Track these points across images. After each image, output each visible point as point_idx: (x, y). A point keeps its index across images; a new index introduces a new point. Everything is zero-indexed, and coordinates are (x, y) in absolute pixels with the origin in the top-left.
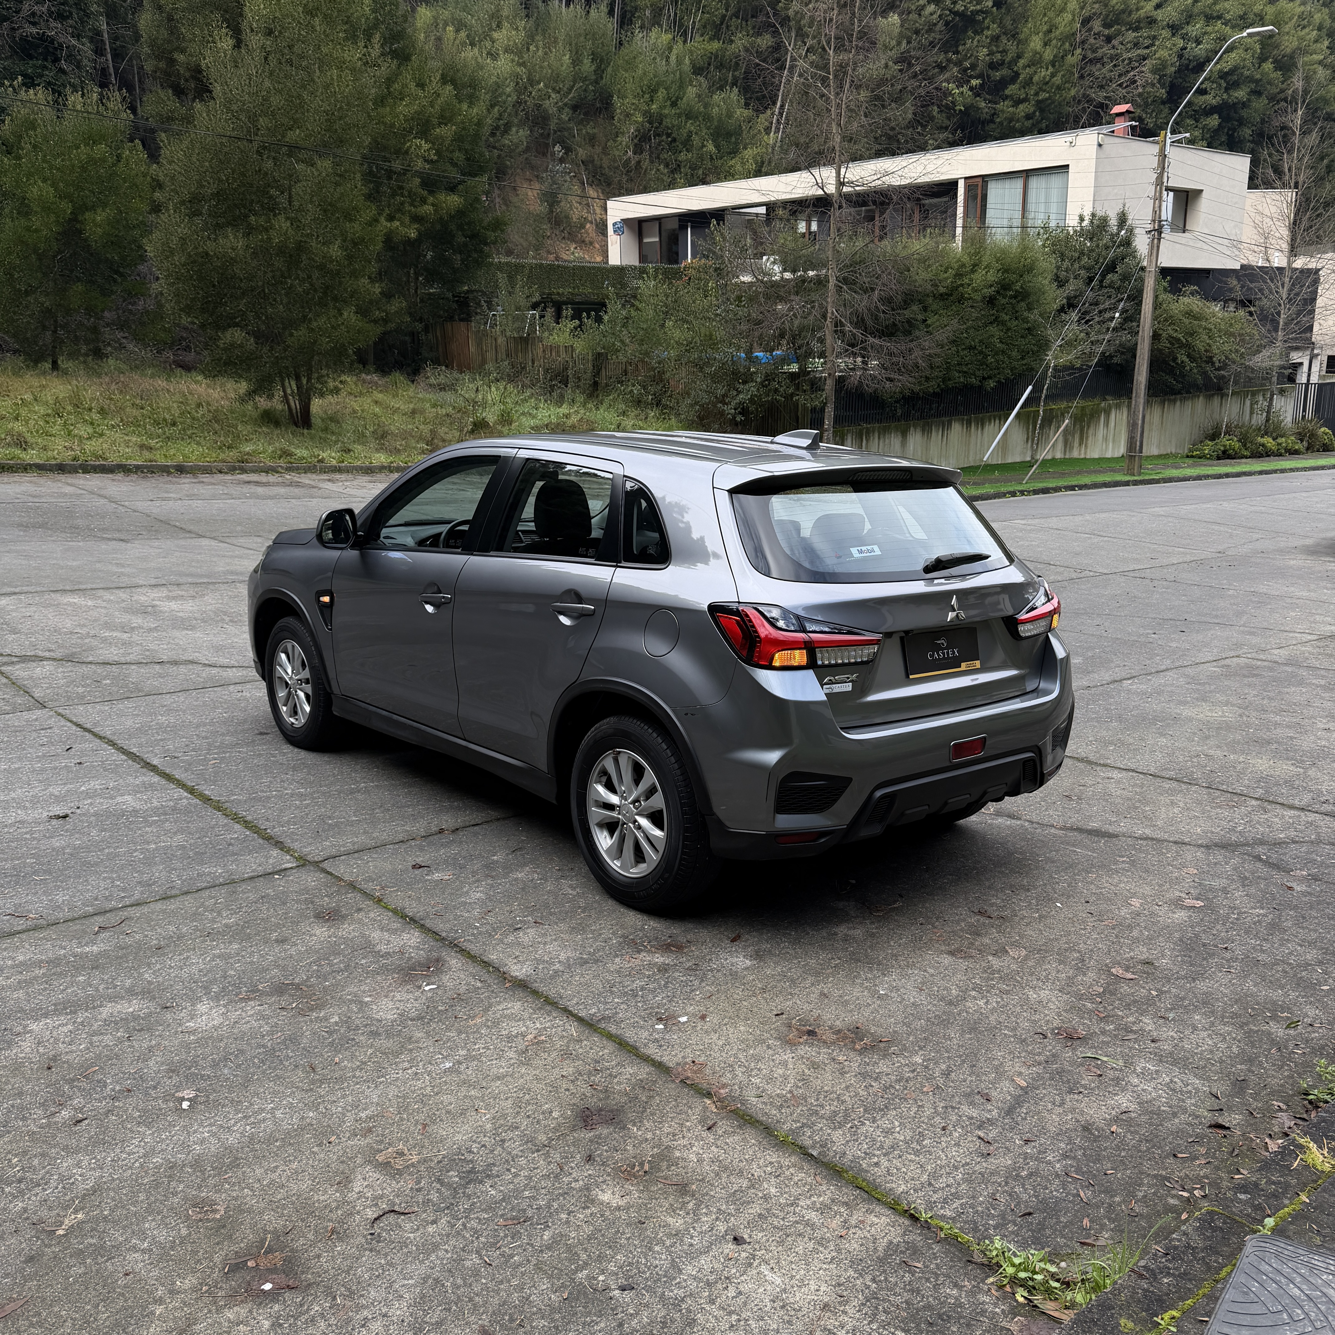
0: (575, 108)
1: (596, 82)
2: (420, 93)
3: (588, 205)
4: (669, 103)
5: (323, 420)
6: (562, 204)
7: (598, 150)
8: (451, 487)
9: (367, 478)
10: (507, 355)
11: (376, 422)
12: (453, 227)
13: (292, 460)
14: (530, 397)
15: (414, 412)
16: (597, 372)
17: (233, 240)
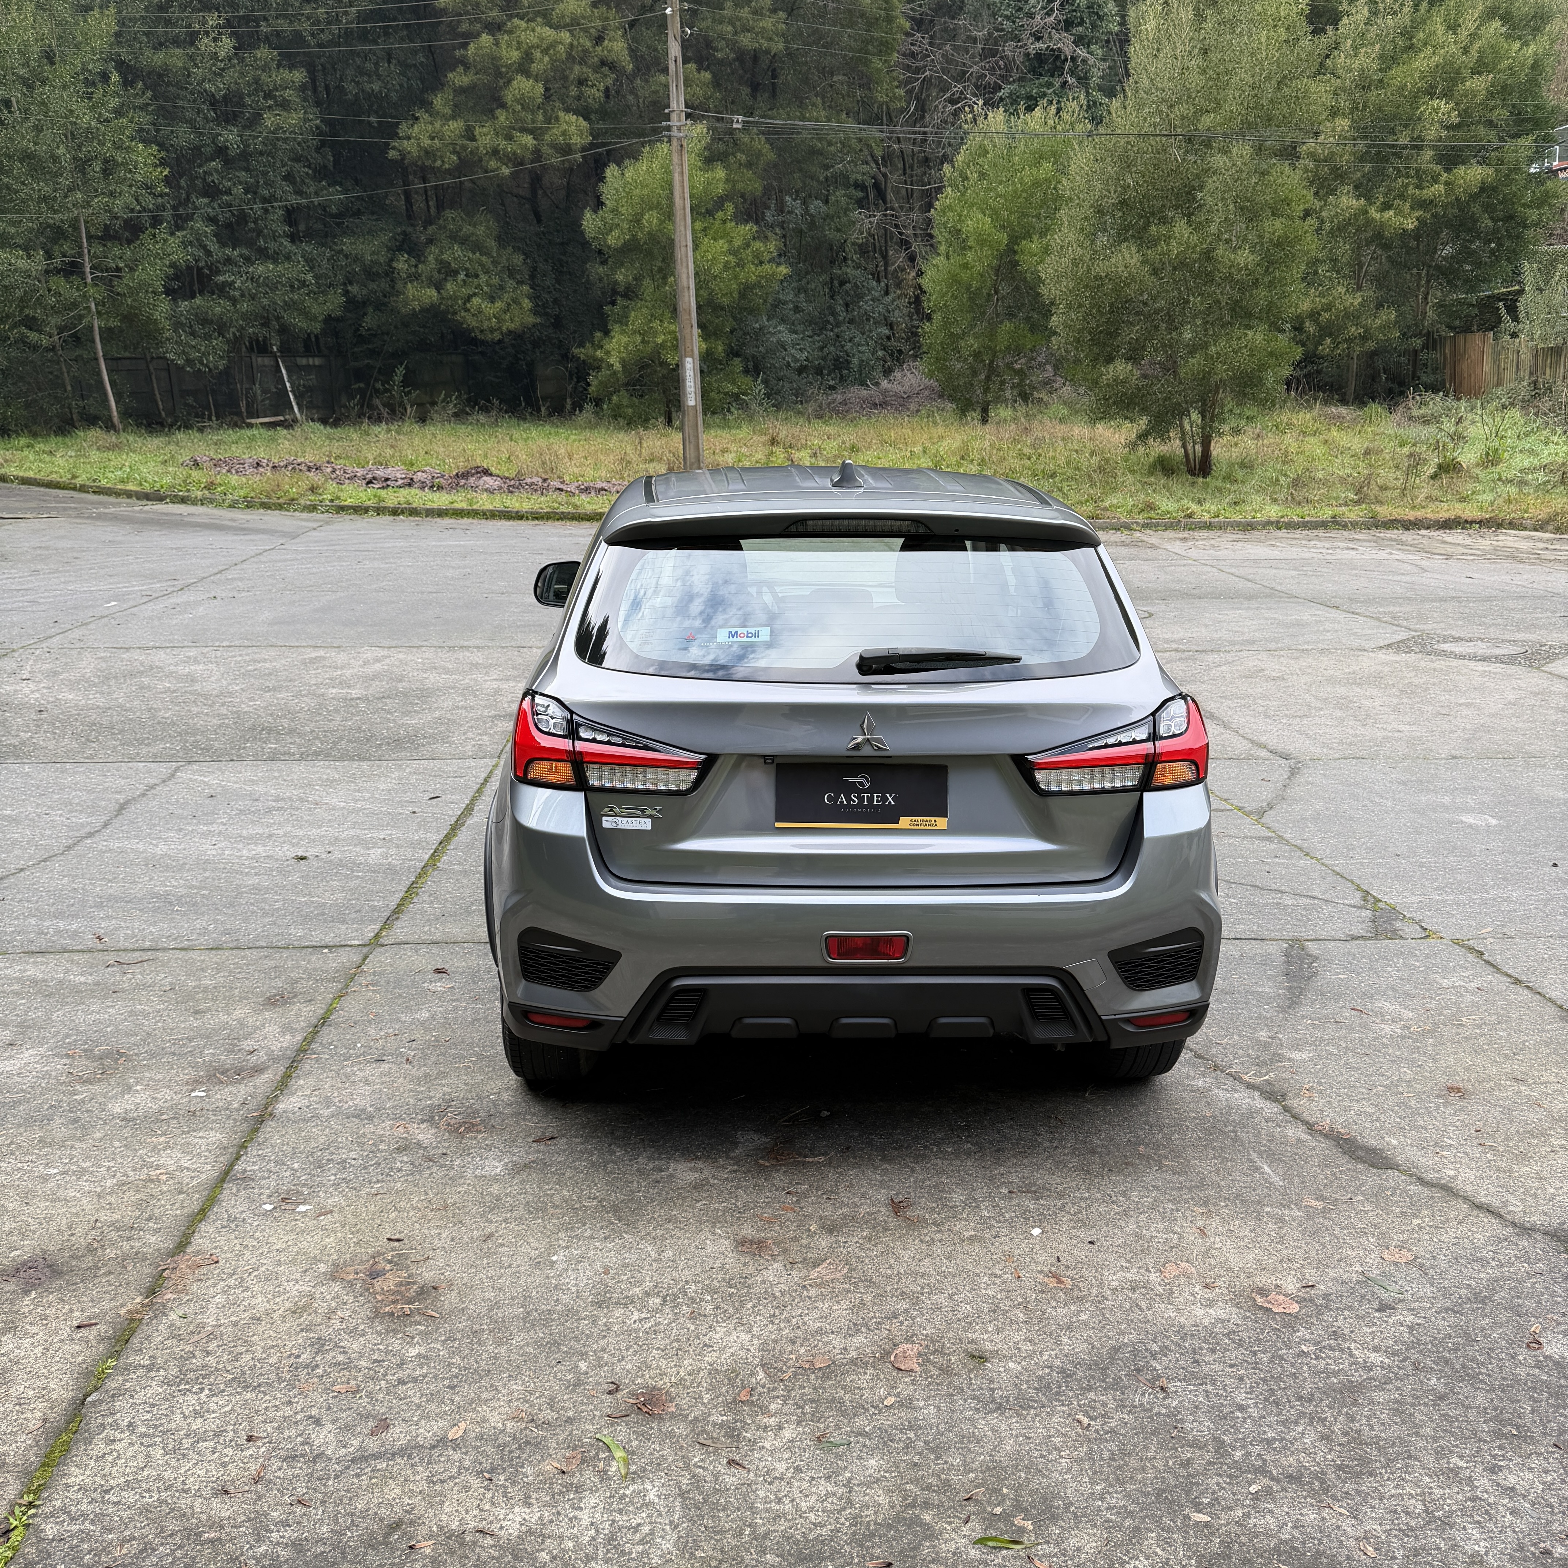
5: (1227, 466)
13: (1155, 516)
17: (1127, 256)
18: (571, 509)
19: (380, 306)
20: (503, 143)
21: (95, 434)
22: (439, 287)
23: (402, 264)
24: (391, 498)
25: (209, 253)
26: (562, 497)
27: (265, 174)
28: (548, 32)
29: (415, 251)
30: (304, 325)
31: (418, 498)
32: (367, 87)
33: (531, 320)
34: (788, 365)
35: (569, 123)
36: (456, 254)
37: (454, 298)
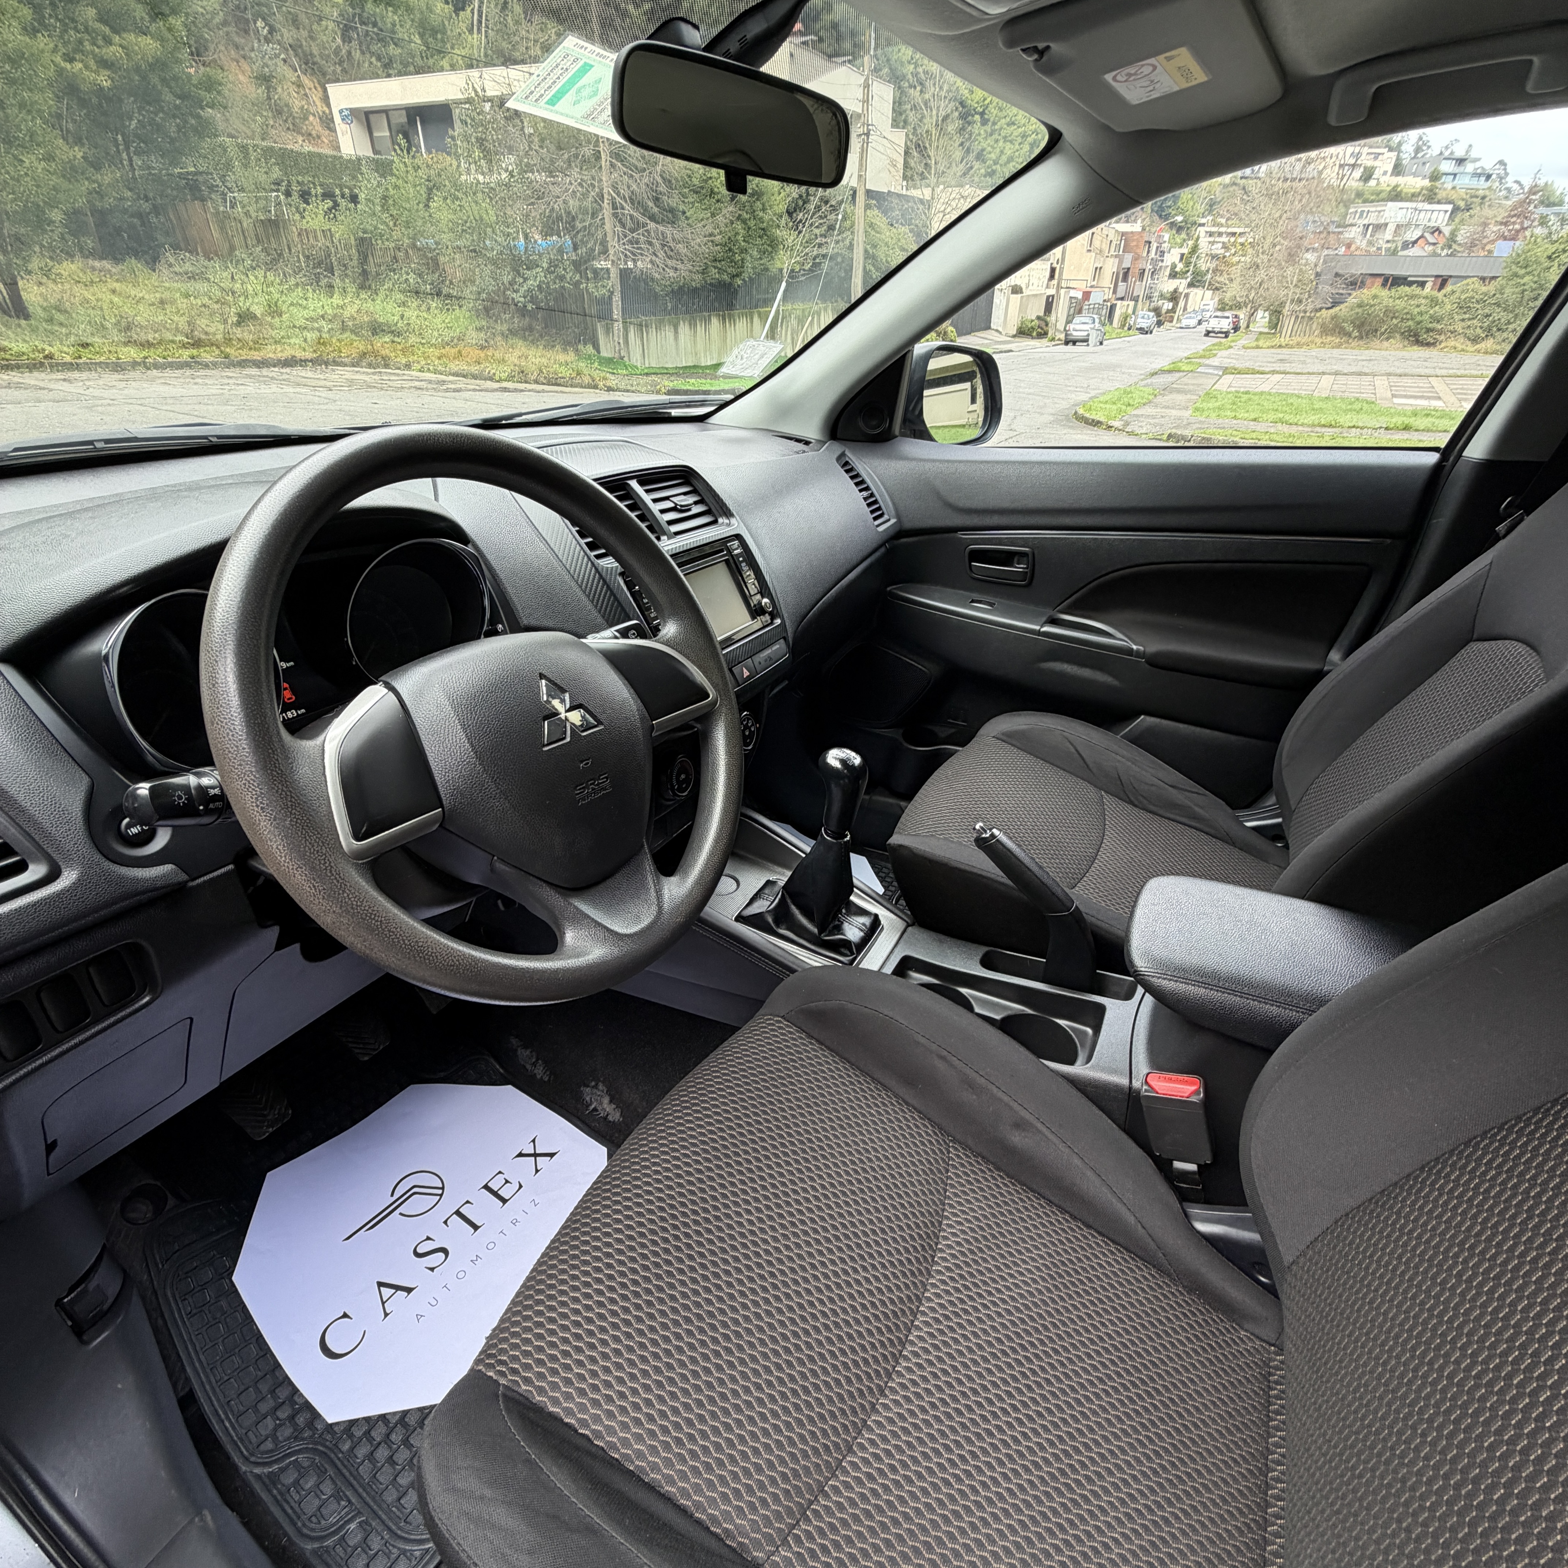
3: (306, 95)
5: (44, 309)
6: (279, 90)
7: (304, 33)
8: (226, 381)
9: (116, 376)
10: (259, 242)
11: (117, 312)
13: (8, 357)
14: (296, 287)
15: (162, 302)
16: (364, 258)
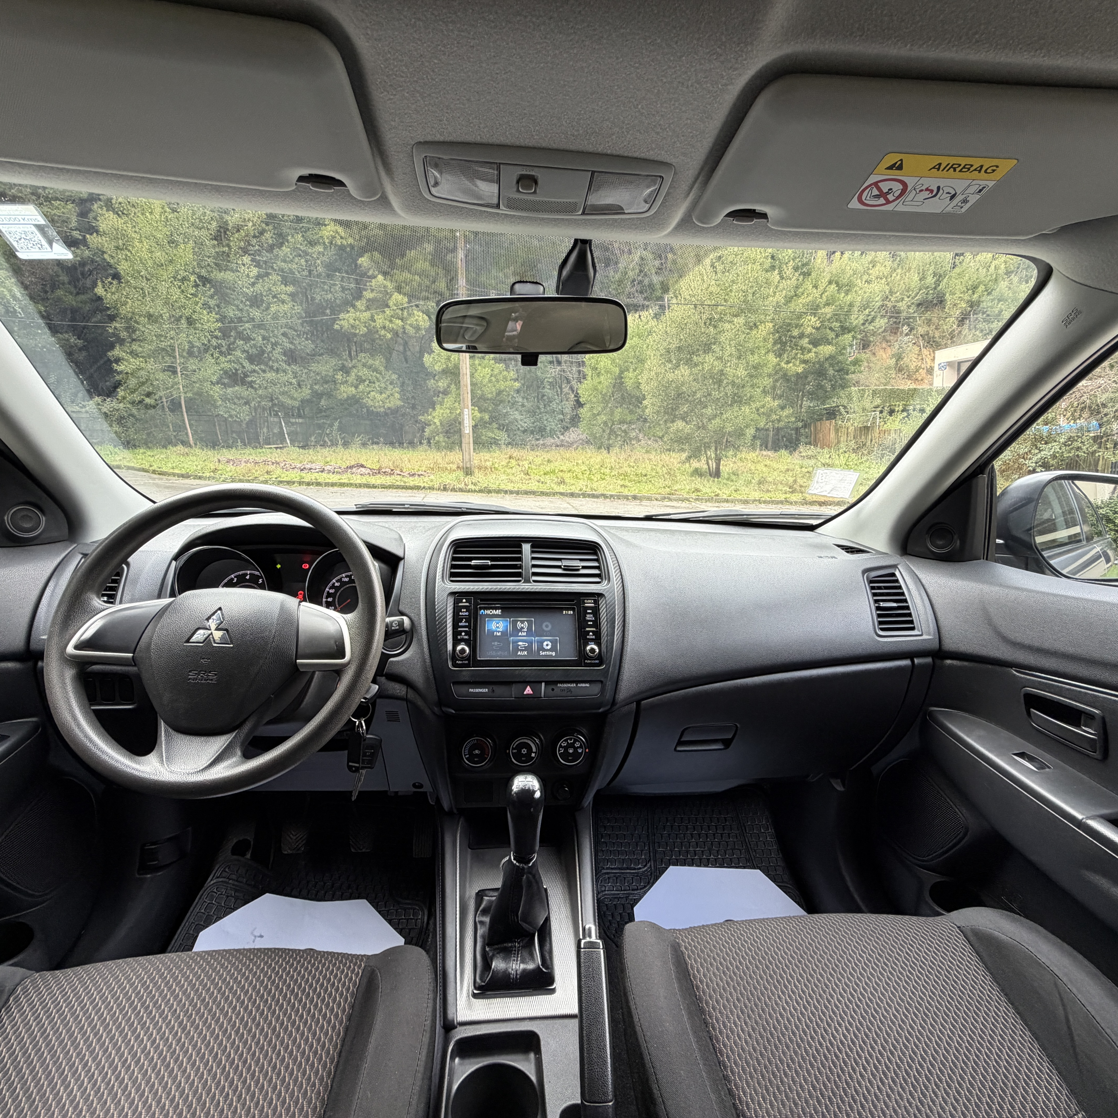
0: (919, 305)
1: (935, 288)
2: (815, 291)
3: (922, 359)
4: (986, 293)
5: (728, 474)
6: (905, 359)
7: (933, 327)
10: (854, 438)
11: (761, 475)
12: (827, 365)
14: (866, 461)
15: (787, 470)
17: (683, 371)
18: (402, 484)
19: (329, 395)
20: (387, 323)
21: (180, 448)
22: (356, 387)
23: (339, 377)
24: (308, 477)
25: (244, 367)
26: (399, 478)
27: (273, 331)
28: (409, 276)
29: (346, 370)
30: (290, 402)
31: (323, 477)
32: (325, 297)
33: (400, 403)
34: (518, 429)
35: (419, 316)
36: (364, 372)
37: (363, 392)
